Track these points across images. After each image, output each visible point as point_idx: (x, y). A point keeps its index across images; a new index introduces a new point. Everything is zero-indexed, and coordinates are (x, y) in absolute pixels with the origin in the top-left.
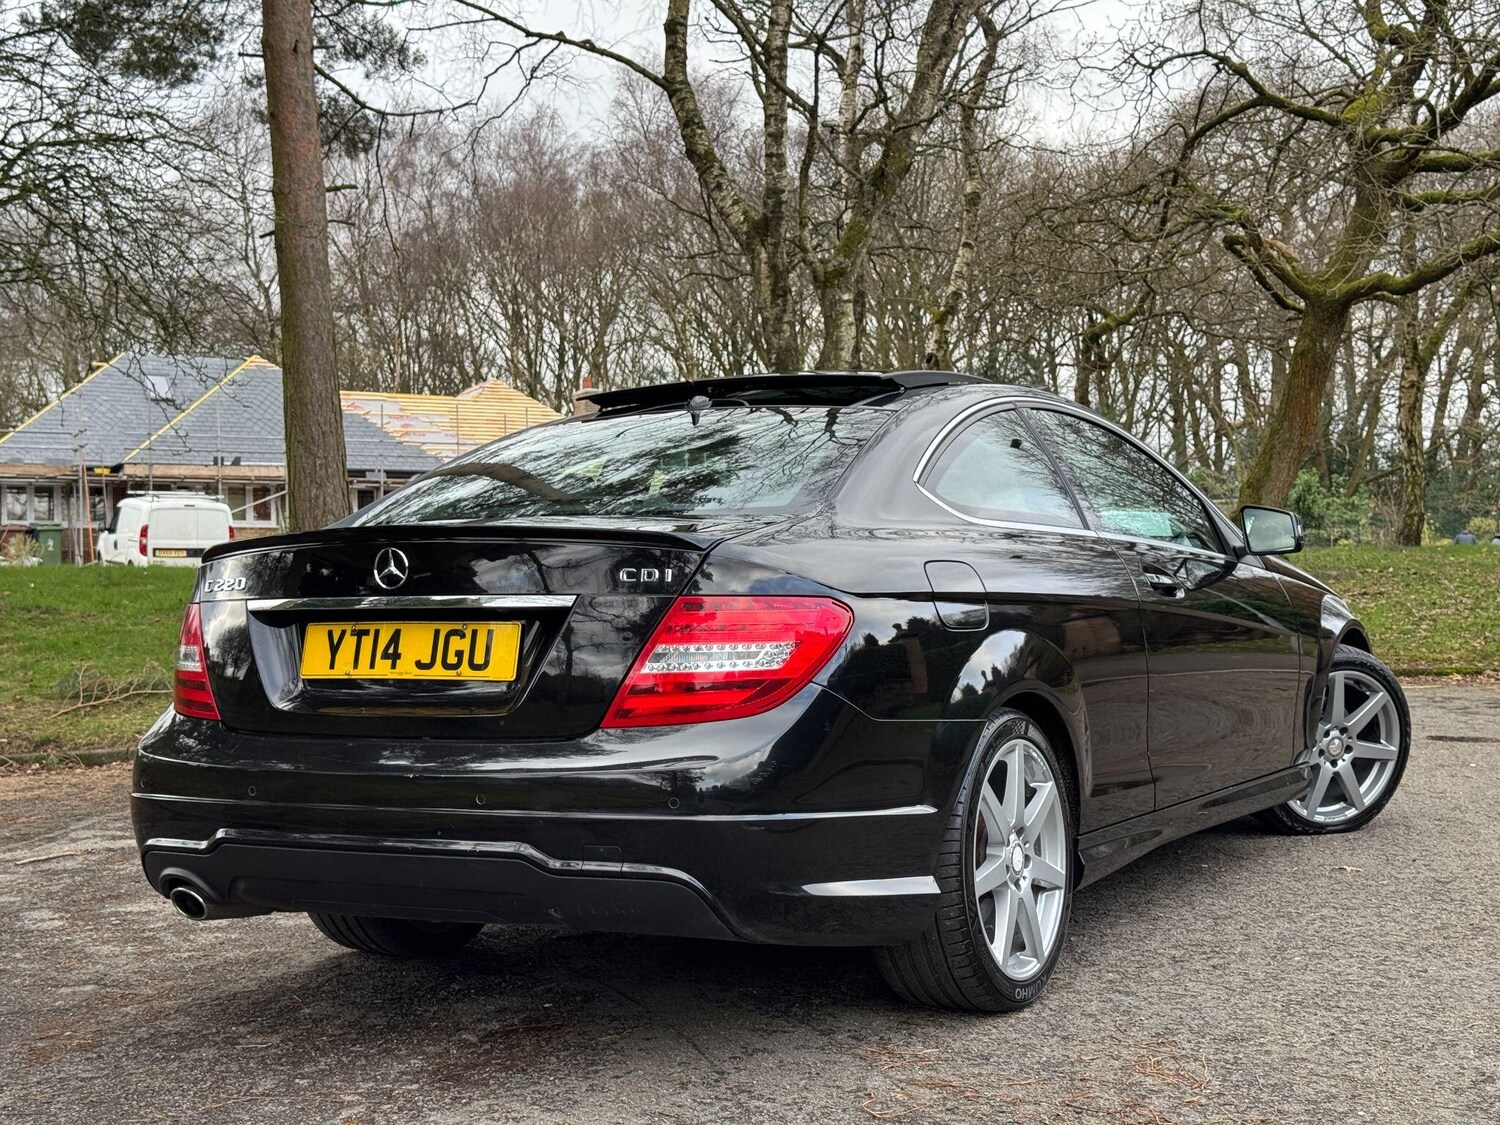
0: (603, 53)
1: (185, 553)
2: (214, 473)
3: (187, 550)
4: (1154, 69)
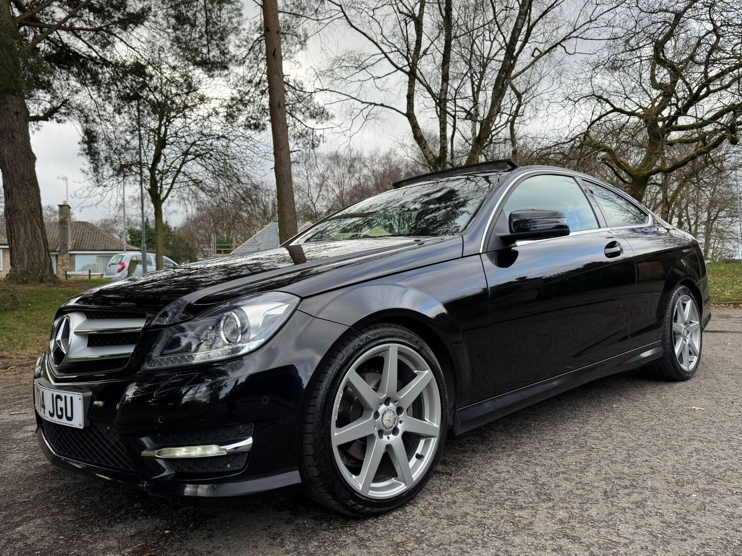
0: (386, 107)
4: (576, 102)
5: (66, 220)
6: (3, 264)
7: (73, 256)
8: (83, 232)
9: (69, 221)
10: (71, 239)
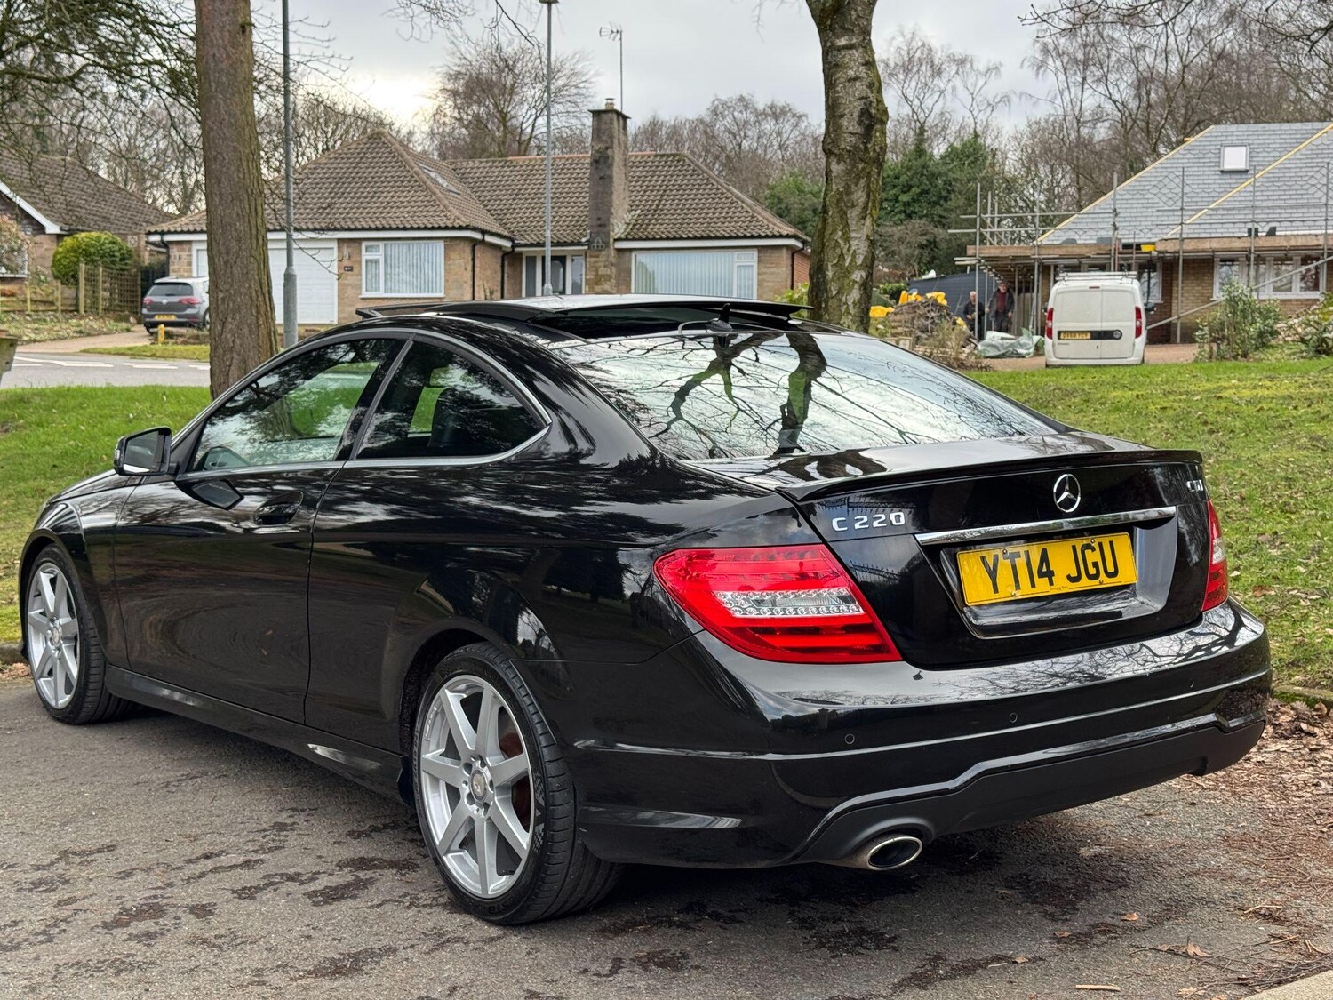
1: (1089, 336)
2: (1247, 245)
3: (1091, 332)
5: (609, 152)
6: (446, 281)
7: (627, 254)
8: (667, 186)
9: (617, 155)
10: (627, 207)
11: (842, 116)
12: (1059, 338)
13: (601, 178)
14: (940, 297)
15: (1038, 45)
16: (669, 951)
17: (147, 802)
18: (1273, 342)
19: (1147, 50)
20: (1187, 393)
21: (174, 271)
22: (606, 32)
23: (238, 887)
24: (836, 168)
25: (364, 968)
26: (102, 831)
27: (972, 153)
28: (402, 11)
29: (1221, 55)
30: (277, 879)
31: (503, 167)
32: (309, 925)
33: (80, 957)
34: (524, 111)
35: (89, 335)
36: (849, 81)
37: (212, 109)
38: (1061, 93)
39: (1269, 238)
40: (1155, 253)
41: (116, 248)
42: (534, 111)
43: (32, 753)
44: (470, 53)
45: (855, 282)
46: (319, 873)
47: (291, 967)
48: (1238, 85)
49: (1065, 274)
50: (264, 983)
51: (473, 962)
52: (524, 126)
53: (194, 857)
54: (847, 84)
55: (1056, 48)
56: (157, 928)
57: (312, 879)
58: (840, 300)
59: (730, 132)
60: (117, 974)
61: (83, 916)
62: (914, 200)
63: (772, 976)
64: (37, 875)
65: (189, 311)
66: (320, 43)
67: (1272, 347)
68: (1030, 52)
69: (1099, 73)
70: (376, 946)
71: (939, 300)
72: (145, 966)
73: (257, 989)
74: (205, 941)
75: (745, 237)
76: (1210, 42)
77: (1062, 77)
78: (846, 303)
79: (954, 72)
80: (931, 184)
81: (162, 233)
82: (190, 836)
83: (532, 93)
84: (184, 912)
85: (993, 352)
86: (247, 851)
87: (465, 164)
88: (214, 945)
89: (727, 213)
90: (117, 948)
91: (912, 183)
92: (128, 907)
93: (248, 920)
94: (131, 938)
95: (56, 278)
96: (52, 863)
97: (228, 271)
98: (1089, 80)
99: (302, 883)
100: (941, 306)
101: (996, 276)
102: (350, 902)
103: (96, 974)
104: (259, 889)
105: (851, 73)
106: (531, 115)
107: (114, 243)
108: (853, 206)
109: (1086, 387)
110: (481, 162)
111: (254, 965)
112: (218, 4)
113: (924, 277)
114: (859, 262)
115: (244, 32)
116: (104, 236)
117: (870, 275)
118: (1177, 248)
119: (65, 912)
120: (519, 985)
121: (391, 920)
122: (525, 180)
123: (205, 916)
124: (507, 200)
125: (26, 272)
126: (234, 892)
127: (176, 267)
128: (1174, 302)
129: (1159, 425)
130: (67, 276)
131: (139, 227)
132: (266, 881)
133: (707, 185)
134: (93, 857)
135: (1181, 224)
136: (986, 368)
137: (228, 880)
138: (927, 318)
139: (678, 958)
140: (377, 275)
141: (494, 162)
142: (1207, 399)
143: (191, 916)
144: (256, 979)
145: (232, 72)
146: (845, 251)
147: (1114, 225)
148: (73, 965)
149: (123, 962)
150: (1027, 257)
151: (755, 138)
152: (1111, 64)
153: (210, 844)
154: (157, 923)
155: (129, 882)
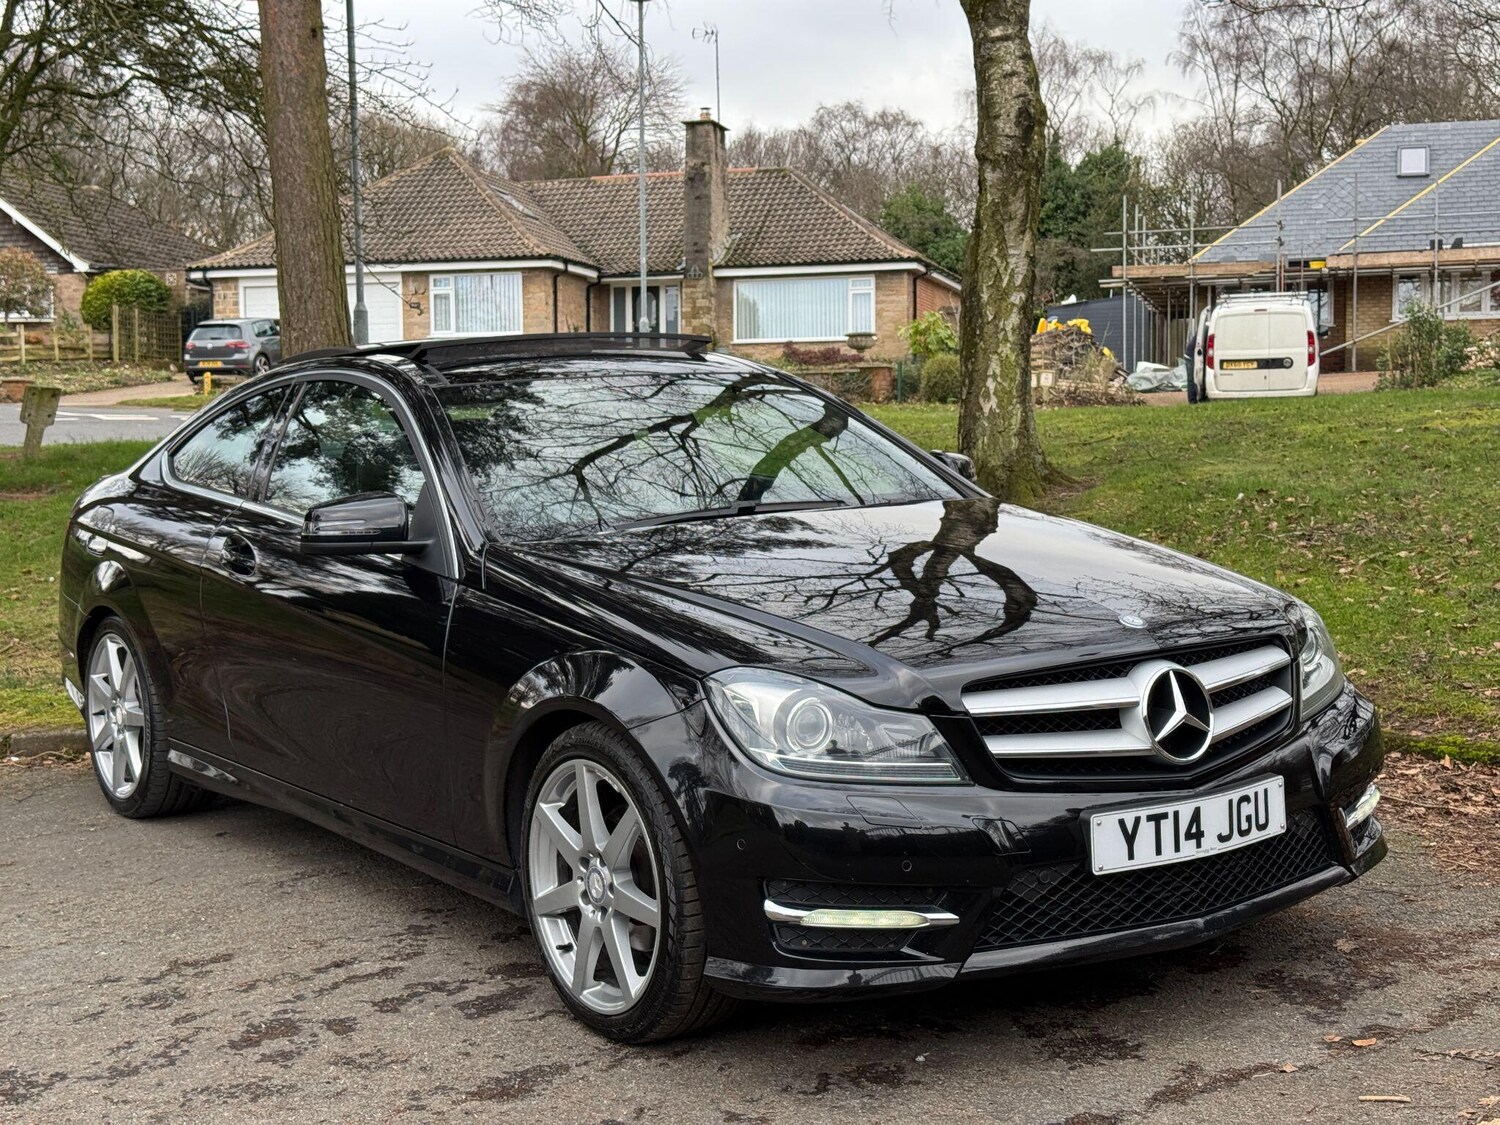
1: (1255, 365)
2: (1429, 259)
3: (1257, 360)
5: (706, 168)
6: (525, 317)
7: (728, 283)
8: (771, 205)
9: (714, 171)
10: (726, 230)
11: (997, 117)
12: (1221, 368)
13: (698, 198)
14: (1084, 325)
15: (1185, 39)
16: (881, 1064)
17: (261, 904)
18: (1463, 368)
19: (1309, 42)
20: (1387, 425)
21: (218, 312)
22: (700, 33)
23: (378, 999)
24: (991, 176)
25: (535, 1088)
26: (214, 938)
27: (1112, 162)
28: (489, 10)
29: (1393, 46)
30: (421, 989)
31: (586, 187)
32: (465, 1041)
33: (209, 1082)
34: (607, 124)
35: (125, 385)
36: (1005, 77)
37: (280, 124)
38: (1212, 93)
39: (1454, 251)
40: (1326, 271)
41: (153, 287)
42: (617, 125)
43: (122, 852)
44: (545, 61)
45: (1013, 305)
46: (468, 982)
47: (452, 1089)
48: (1412, 80)
49: (1226, 296)
50: (423, 1108)
51: (658, 1080)
52: (607, 141)
53: (323, 965)
54: (1002, 80)
55: (1206, 43)
56: (293, 1047)
57: (460, 989)
58: (997, 326)
59: (838, 144)
60: (254, 1100)
61: (207, 1035)
62: (1048, 217)
63: (1004, 1091)
64: (147, 989)
65: (237, 356)
66: (397, 49)
67: (1463, 373)
68: (1177, 47)
69: (1254, 69)
70: (545, 1063)
71: (1083, 329)
72: (284, 1090)
73: (416, 1114)
74: (349, 1062)
75: (861, 261)
76: (1379, 32)
77: (1212, 74)
78: (1004, 329)
79: (1091, 70)
80: (1067, 197)
81: (205, 270)
82: (316, 942)
83: (616, 104)
84: (321, 1028)
85: (1146, 386)
86: (383, 958)
87: (542, 184)
88: (360, 1066)
89: (840, 234)
90: (251, 1071)
91: (1045, 197)
92: (256, 1023)
93: (393, 1036)
94: (265, 1058)
95: (86, 321)
96: (162, 975)
97: (302, 306)
98: (1244, 77)
99: (450, 993)
100: (1086, 335)
101: (1146, 299)
102: (508, 1014)
103: (229, 1100)
104: (401, 1001)
105: (1007, 68)
106: (614, 130)
107: (151, 281)
108: (1011, 219)
109: (1269, 420)
110: (561, 183)
111: (409, 1088)
112: (285, 5)
113: (1064, 303)
114: (1018, 283)
115: (314, 36)
116: (139, 274)
117: (1030, 297)
118: (1351, 264)
119: (185, 1030)
120: (715, 1106)
121: (557, 1033)
122: (612, 202)
123: (345, 1033)
124: (592, 225)
125: (52, 316)
126: (375, 1004)
127: (221, 307)
128: (1349, 325)
129: (1362, 461)
130: (99, 321)
131: (177, 263)
132: (409, 991)
133: (816, 203)
134: (208, 968)
135: (1355, 237)
136: (1140, 402)
137: (365, 991)
138: (1071, 348)
139: (893, 1072)
140: (447, 312)
141: (575, 182)
142: (1412, 431)
143: (330, 1033)
144: (414, 1103)
145: (303, 82)
146: (1002, 270)
147: (1279, 239)
148: (202, 1091)
149: (258, 1086)
150: (1181, 278)
151: (866, 150)
152: (1268, 59)
153: (340, 951)
154: (291, 1042)
155: (253, 995)
